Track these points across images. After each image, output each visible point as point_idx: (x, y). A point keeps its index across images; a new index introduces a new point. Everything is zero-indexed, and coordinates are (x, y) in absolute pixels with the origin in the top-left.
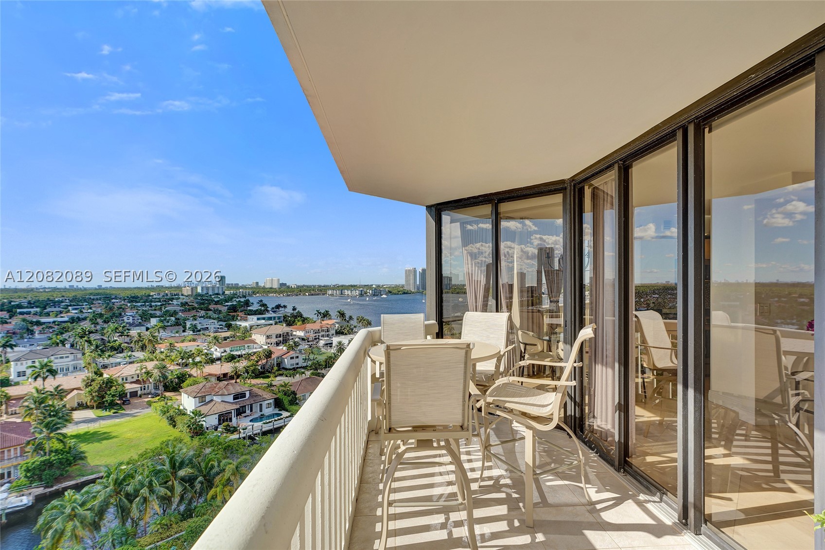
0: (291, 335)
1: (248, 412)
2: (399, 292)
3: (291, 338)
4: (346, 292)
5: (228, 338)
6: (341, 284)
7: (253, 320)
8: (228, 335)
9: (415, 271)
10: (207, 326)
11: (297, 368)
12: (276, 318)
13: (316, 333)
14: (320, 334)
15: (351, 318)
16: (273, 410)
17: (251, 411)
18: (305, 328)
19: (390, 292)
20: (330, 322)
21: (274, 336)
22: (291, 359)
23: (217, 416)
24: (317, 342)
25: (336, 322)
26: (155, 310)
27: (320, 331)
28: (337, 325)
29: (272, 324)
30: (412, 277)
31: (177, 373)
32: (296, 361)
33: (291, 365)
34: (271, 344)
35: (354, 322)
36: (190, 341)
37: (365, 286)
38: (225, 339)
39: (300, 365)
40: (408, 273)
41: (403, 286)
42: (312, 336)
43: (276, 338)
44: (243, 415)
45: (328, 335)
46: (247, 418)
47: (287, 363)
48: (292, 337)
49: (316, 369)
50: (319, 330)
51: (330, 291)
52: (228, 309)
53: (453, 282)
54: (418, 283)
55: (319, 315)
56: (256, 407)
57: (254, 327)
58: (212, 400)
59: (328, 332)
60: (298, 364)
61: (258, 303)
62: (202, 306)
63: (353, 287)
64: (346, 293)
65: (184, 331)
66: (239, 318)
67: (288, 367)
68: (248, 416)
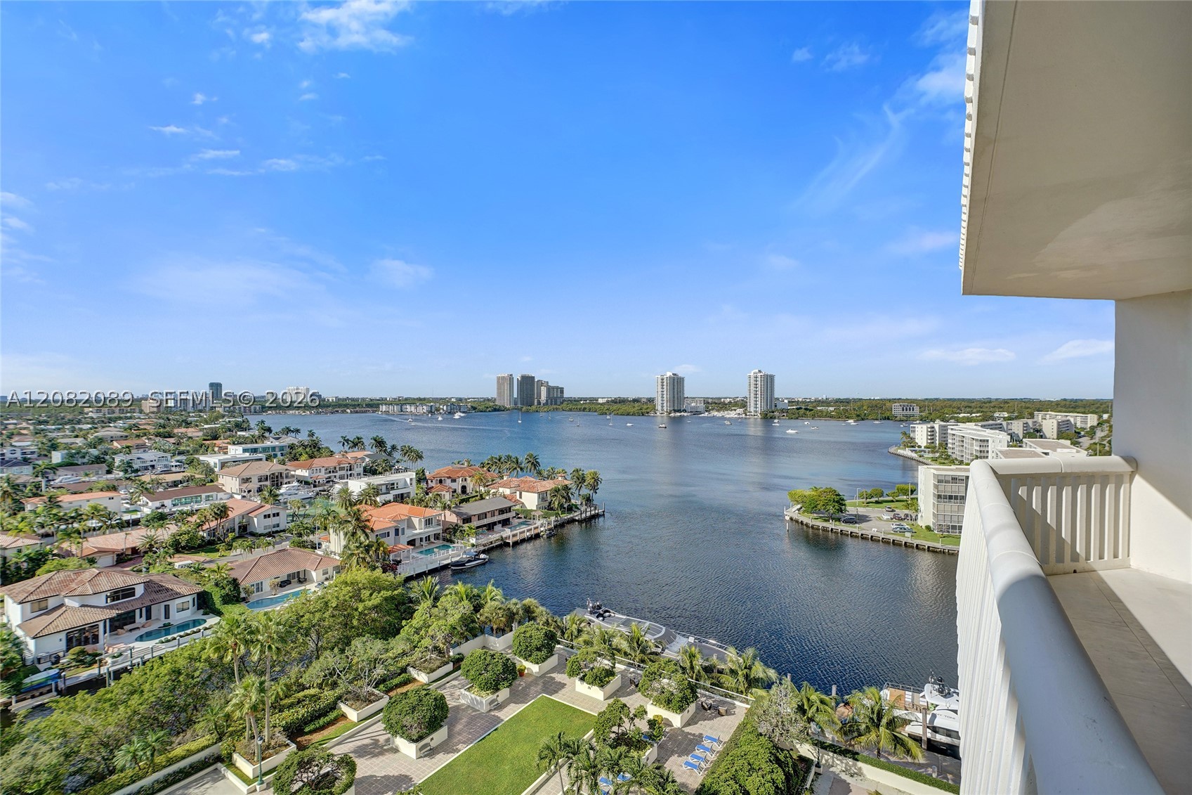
0: (287, 477)
1: (140, 620)
2: (487, 408)
3: (285, 480)
4: (409, 408)
5: (181, 482)
6: (405, 396)
7: (236, 451)
8: (180, 479)
9: (511, 378)
10: (152, 463)
11: (277, 532)
12: (277, 449)
13: (330, 472)
14: (337, 474)
15: (394, 448)
16: (194, 613)
17: (149, 617)
18: (312, 464)
19: (474, 408)
20: (360, 454)
21: (255, 480)
22: (265, 517)
23: (63, 636)
24: (331, 487)
25: (367, 456)
26: (77, 436)
27: (337, 469)
28: (367, 460)
29: (261, 460)
30: (506, 387)
31: (27, 552)
32: (274, 520)
33: (265, 528)
34: (249, 491)
35: (397, 455)
36: (102, 490)
37: (441, 399)
38: (175, 484)
39: (281, 527)
40: (501, 381)
41: (493, 400)
42: (322, 476)
43: (259, 482)
44: (128, 627)
45: (351, 474)
46: (134, 632)
47: (258, 524)
48: (289, 480)
49: (300, 535)
50: (335, 468)
51: (384, 407)
52: (204, 435)
53: (566, 395)
54: (515, 396)
55: (346, 444)
56: (158, 611)
57: (229, 464)
58: (62, 605)
59: (350, 470)
60: (278, 525)
61: (258, 425)
62: (162, 430)
63: (422, 401)
64: (409, 410)
65: (109, 472)
66: (216, 449)
67: (260, 531)
68: (138, 628)
